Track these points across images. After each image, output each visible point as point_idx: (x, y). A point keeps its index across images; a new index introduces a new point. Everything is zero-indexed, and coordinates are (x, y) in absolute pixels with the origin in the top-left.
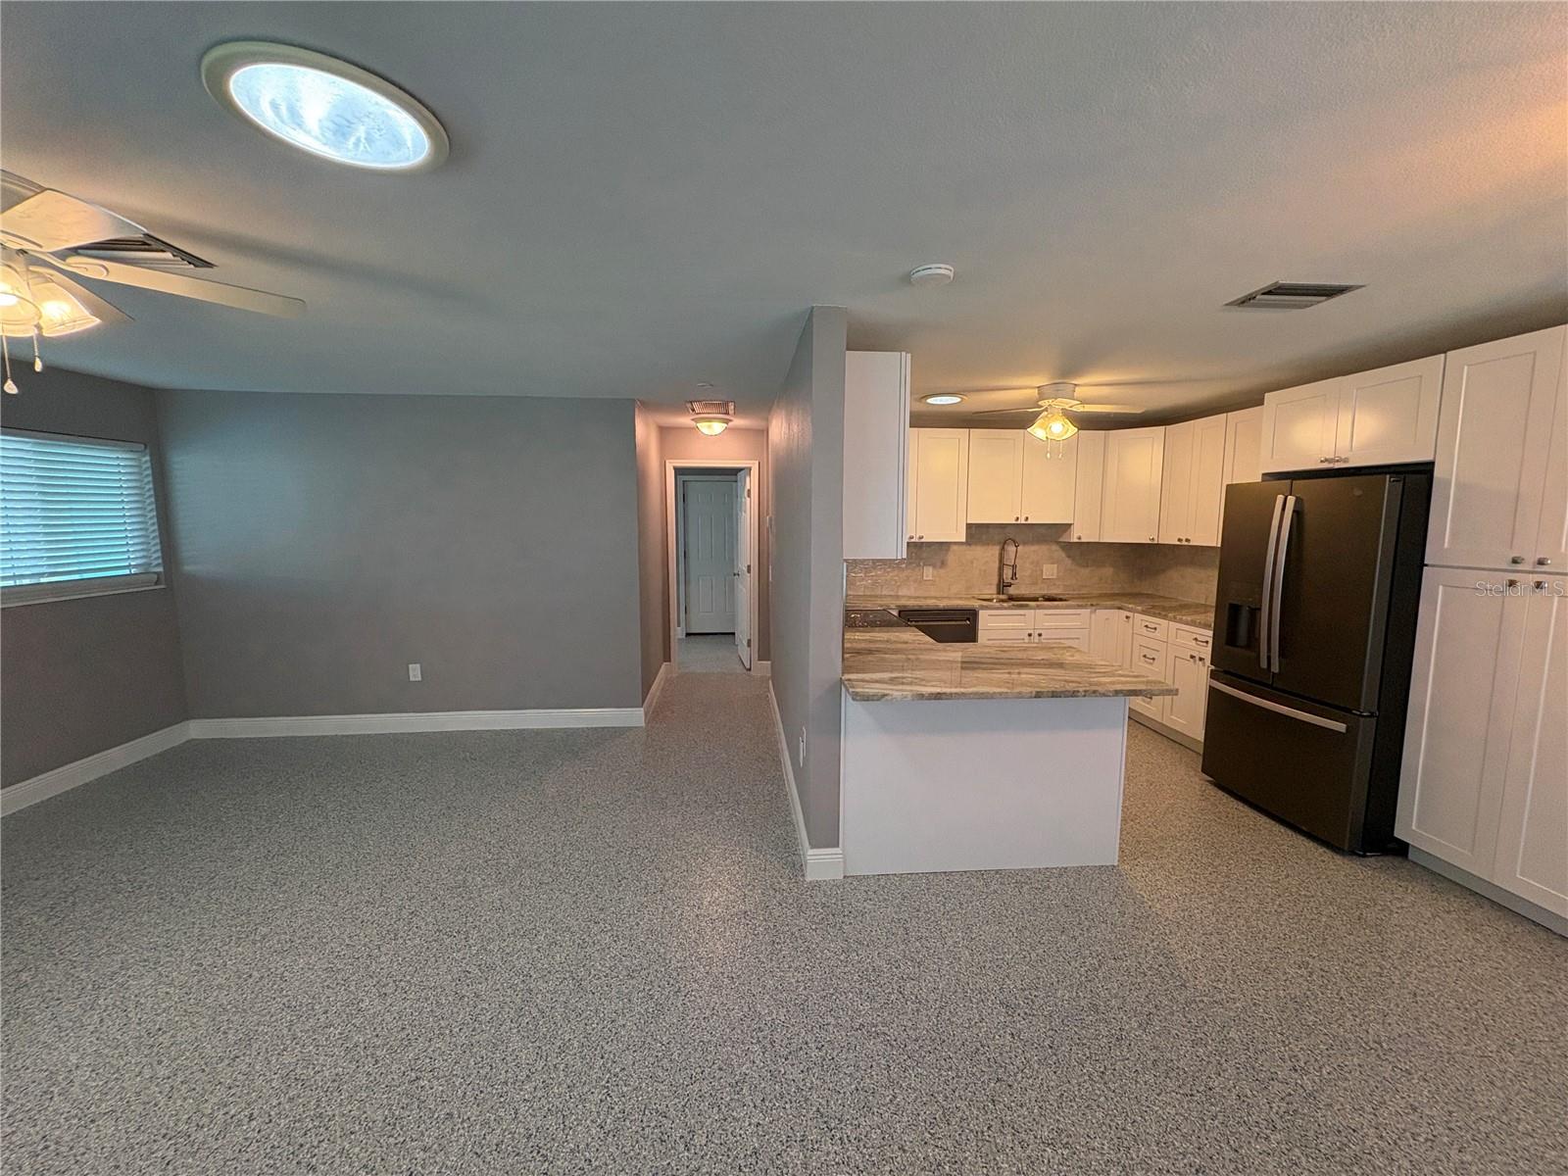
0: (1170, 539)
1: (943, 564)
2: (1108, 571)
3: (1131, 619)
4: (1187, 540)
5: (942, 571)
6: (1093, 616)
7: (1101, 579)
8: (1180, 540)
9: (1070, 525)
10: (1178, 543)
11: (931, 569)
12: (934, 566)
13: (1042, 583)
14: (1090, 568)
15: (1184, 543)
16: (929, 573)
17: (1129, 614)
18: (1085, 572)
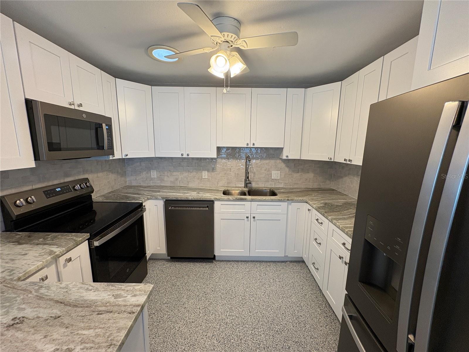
0: (340, 159)
1: (213, 169)
2: (311, 175)
3: (311, 211)
4: (350, 161)
5: (213, 174)
6: (290, 206)
7: (307, 180)
8: (345, 160)
9: (282, 148)
10: (345, 162)
11: (206, 172)
12: (208, 171)
13: (271, 181)
14: (300, 174)
15: (348, 162)
16: (205, 174)
17: (310, 208)
18: (296, 175)
